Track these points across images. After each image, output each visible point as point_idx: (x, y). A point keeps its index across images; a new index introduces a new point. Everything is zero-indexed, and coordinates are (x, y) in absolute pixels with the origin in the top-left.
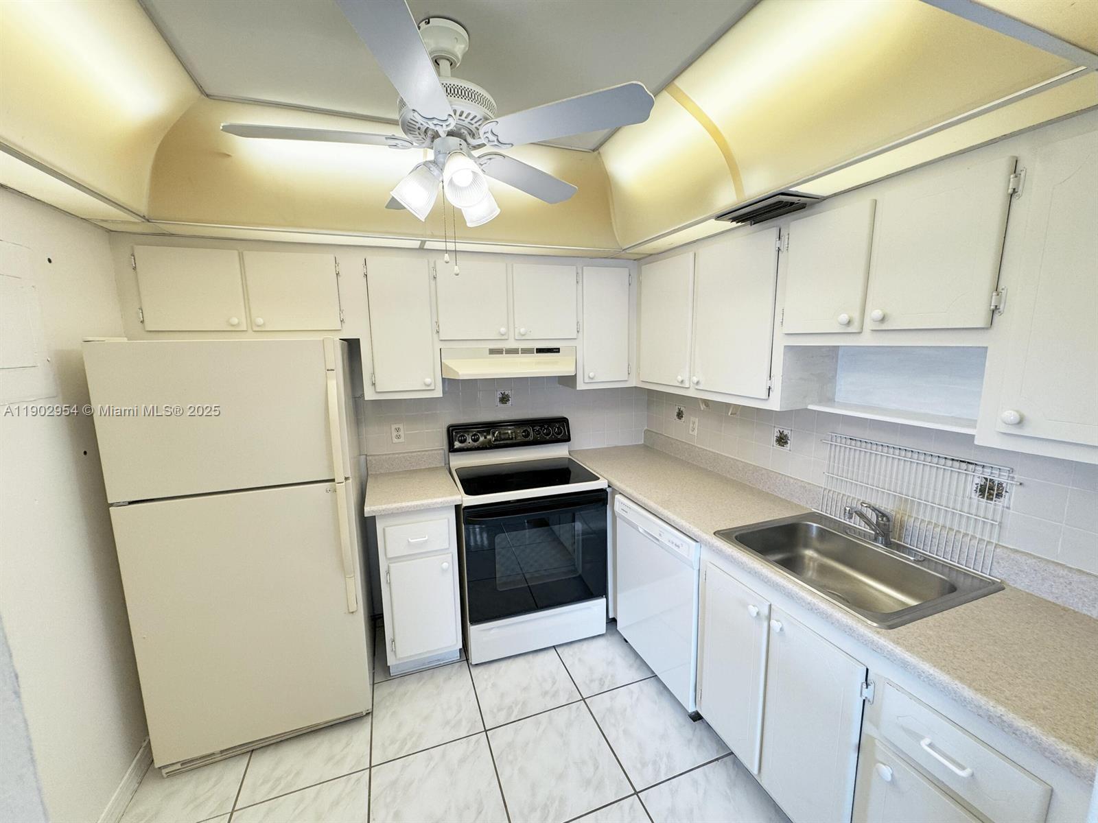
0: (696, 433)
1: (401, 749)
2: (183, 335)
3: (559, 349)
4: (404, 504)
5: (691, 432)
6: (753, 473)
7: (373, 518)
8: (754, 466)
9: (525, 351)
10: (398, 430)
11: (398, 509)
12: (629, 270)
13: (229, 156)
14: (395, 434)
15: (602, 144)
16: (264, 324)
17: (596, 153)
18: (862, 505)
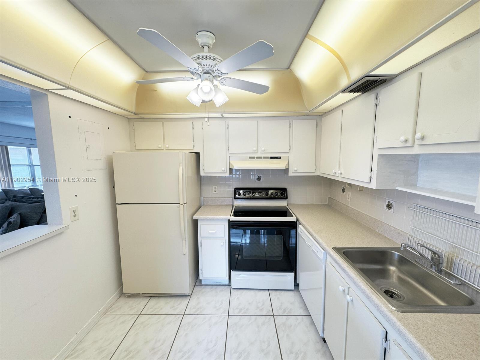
0: (349, 200)
1: (196, 311)
2: (144, 151)
3: (280, 157)
4: (208, 217)
5: (348, 200)
6: (374, 223)
7: (197, 220)
8: (375, 219)
9: (265, 158)
10: (215, 188)
11: (205, 218)
12: (317, 121)
13: (156, 91)
14: (214, 190)
15: (290, 66)
16: (169, 147)
17: (289, 69)
18: (418, 245)
